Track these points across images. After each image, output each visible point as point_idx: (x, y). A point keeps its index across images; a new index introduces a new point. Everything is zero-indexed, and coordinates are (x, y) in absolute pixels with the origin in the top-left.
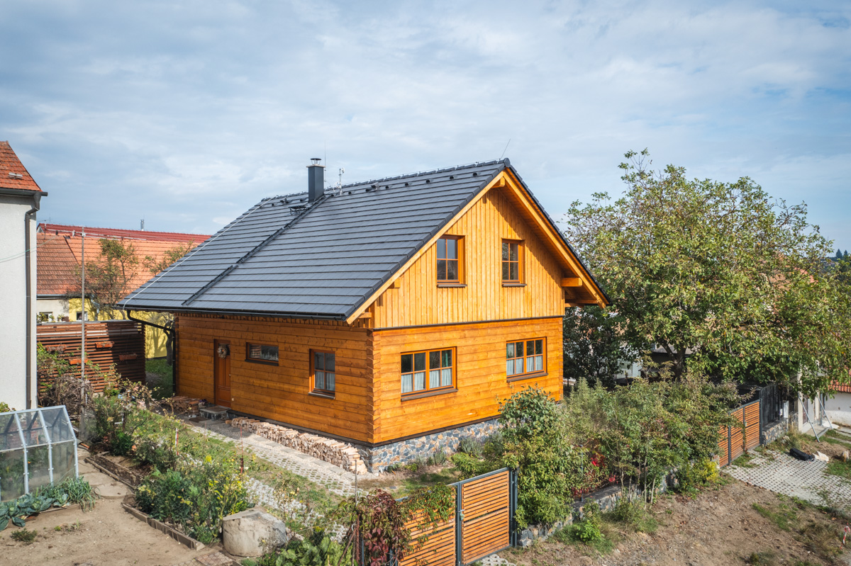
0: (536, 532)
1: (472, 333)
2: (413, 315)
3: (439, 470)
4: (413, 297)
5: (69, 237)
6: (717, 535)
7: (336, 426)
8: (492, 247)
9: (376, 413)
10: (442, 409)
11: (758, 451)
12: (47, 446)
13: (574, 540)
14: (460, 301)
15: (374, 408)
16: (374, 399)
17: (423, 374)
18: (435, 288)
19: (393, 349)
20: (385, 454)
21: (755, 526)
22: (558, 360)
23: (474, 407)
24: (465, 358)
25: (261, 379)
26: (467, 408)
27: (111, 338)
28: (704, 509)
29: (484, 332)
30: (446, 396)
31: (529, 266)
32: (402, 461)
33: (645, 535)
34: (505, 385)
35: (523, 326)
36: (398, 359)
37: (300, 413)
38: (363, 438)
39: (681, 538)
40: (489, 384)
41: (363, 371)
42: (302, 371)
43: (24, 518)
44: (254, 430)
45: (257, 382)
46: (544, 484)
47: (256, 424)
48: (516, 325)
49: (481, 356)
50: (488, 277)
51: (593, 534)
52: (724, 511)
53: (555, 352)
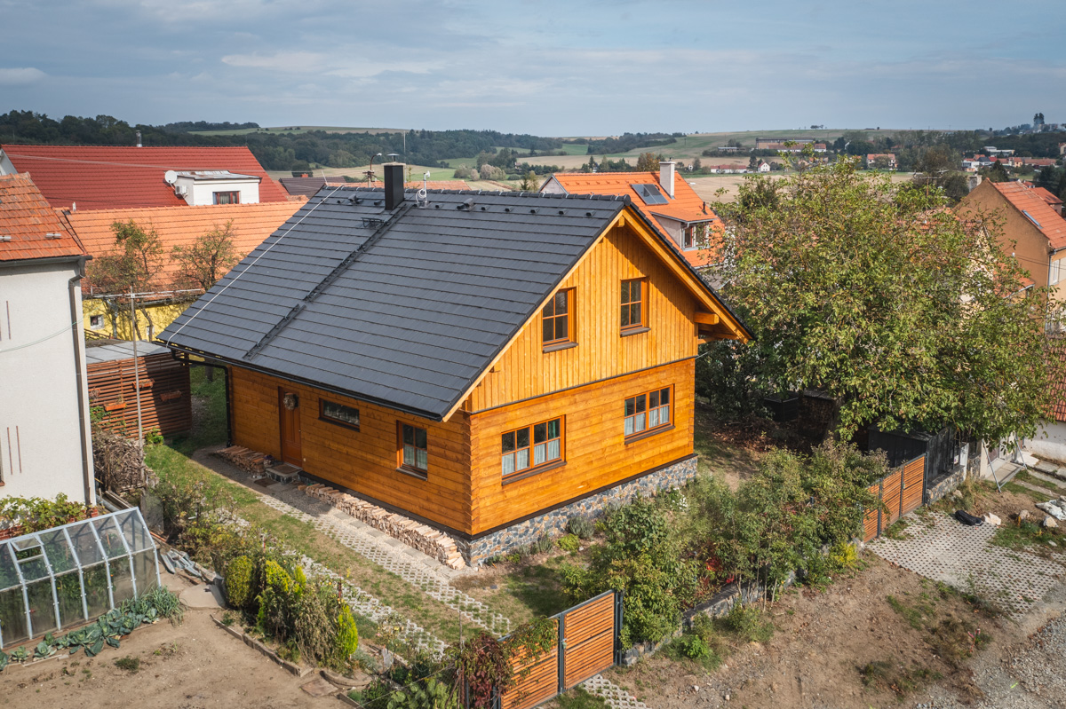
0: (642, 649)
1: (584, 396)
2: (515, 390)
3: (545, 560)
4: (515, 369)
5: (69, 211)
6: (839, 639)
7: (429, 510)
8: (609, 293)
9: (474, 502)
10: (547, 486)
11: (918, 514)
12: (127, 557)
13: (681, 657)
14: (570, 363)
15: (472, 498)
16: (472, 488)
17: (526, 451)
18: (540, 354)
19: (493, 430)
20: (485, 546)
21: (884, 625)
22: (688, 409)
23: (585, 479)
24: (575, 426)
25: (338, 443)
26: (576, 481)
27: (151, 375)
28: (832, 604)
29: (598, 392)
30: (553, 472)
31: (654, 307)
32: (504, 550)
33: (757, 645)
34: (623, 447)
35: (646, 376)
36: (499, 440)
37: (387, 489)
38: (459, 527)
39: (796, 646)
40: (604, 450)
41: (460, 456)
42: (388, 443)
43: (118, 637)
44: (334, 503)
45: (334, 446)
46: (651, 604)
47: (336, 495)
48: (636, 378)
49: (594, 420)
50: (604, 329)
51: (700, 651)
52: (854, 606)
53: (685, 400)
